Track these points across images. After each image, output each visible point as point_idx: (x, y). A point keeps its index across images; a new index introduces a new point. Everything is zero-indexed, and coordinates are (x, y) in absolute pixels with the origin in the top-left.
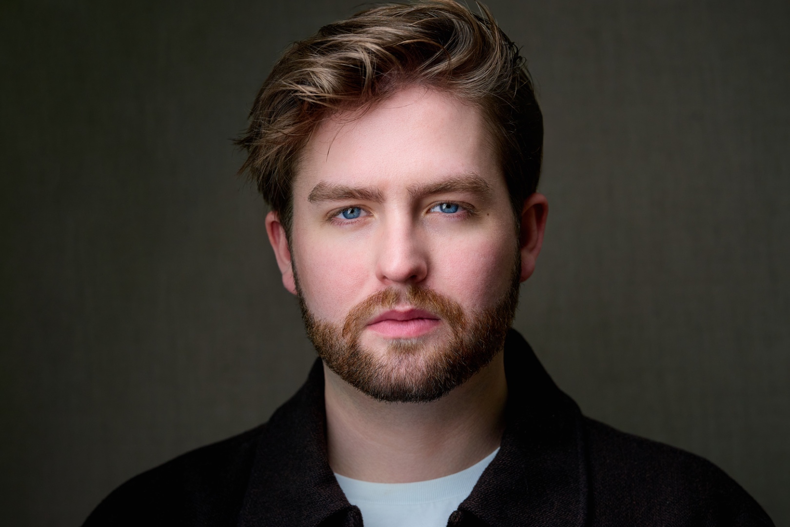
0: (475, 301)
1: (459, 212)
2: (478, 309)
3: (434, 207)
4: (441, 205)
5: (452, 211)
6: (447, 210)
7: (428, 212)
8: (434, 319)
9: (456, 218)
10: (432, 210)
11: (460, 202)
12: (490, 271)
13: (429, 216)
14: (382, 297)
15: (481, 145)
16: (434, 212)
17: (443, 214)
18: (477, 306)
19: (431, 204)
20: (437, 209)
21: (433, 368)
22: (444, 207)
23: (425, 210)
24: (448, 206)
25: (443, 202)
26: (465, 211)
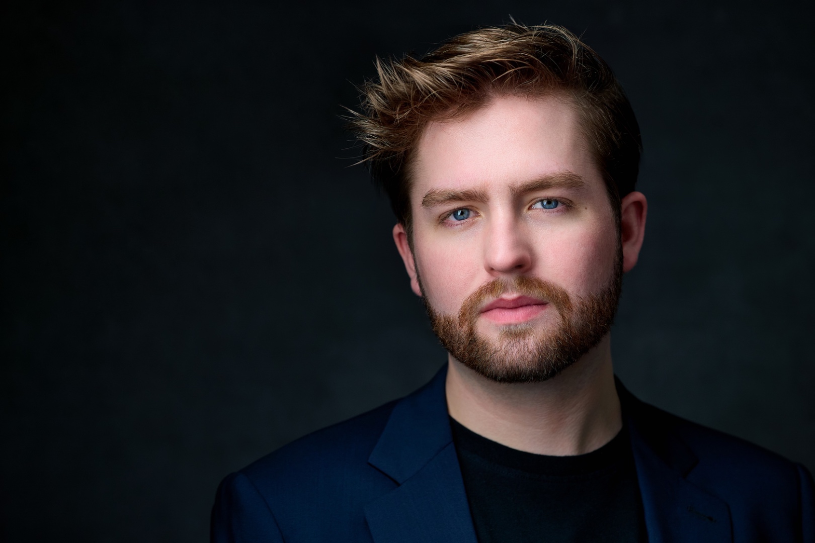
0: (579, 286)
1: (560, 207)
2: (582, 294)
3: (535, 203)
4: (542, 201)
5: (552, 207)
6: (547, 206)
7: (530, 208)
8: (541, 304)
9: (556, 213)
10: (534, 207)
11: (559, 197)
12: (591, 259)
13: (530, 212)
14: (491, 288)
15: (575, 146)
16: (536, 208)
17: (544, 210)
18: (582, 291)
19: (533, 200)
20: (539, 205)
21: (543, 350)
22: (545, 203)
23: (527, 207)
24: (549, 202)
25: (543, 198)
26: (564, 206)
